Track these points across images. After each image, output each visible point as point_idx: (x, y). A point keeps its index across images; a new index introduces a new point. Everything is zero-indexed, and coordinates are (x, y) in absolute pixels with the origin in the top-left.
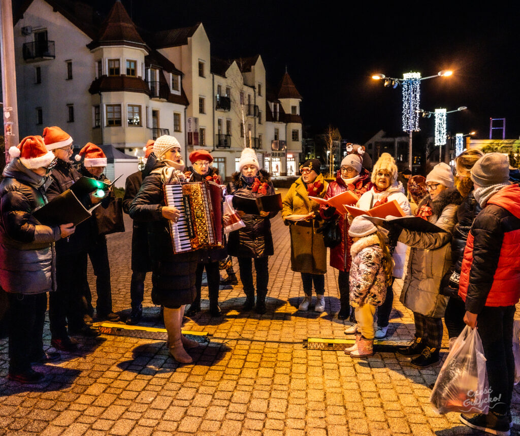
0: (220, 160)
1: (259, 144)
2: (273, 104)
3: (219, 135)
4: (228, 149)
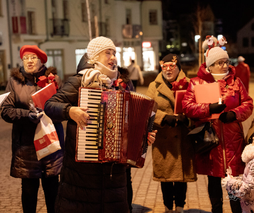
0: (56, 53)
1: (106, 31)
3: (54, 20)
4: (65, 38)
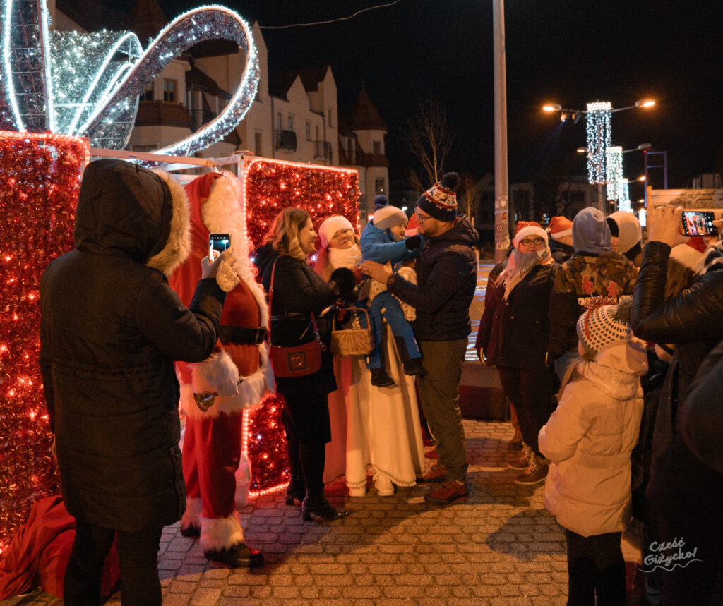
2: (347, 138)
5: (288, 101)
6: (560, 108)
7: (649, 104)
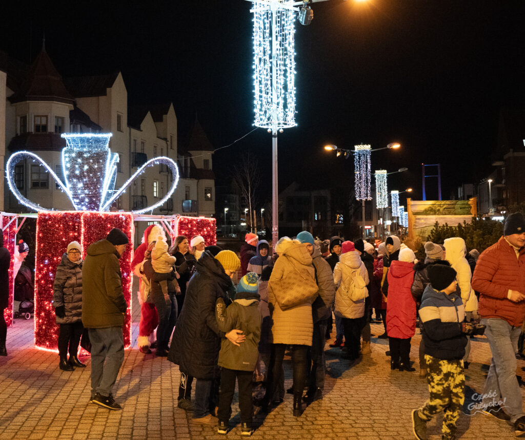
2: (184, 158)
3: (134, 196)
5: (142, 131)
6: (336, 147)
7: (396, 146)
